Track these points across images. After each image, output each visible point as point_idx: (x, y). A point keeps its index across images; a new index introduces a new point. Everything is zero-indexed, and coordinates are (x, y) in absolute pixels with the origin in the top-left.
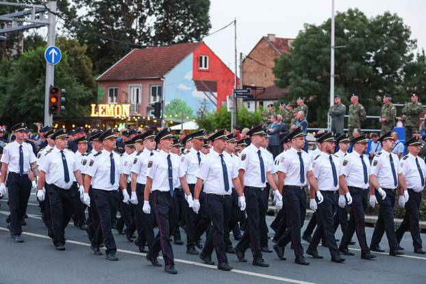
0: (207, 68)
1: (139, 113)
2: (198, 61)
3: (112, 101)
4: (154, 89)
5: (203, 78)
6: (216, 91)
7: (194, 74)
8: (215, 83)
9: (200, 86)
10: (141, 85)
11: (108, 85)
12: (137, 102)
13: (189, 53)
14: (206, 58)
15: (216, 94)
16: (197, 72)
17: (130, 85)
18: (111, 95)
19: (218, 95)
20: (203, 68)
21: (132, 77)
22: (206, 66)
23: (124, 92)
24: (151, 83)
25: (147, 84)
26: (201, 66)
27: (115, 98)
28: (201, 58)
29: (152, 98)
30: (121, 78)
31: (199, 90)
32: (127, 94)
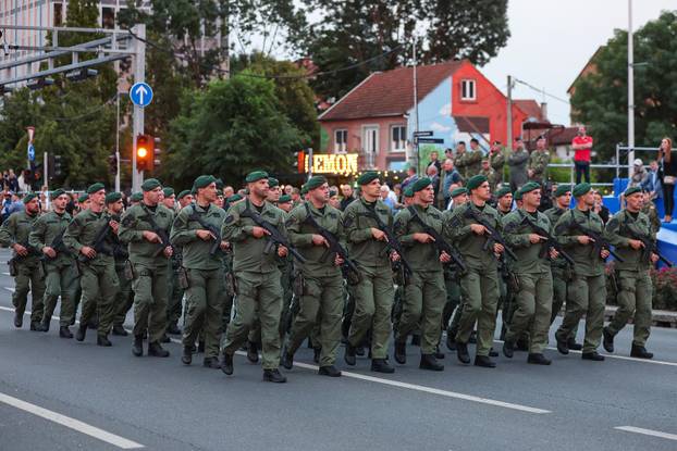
0: (474, 99)
1: (376, 166)
2: (459, 88)
3: (340, 150)
4: (396, 130)
5: (468, 112)
6: (487, 132)
7: (454, 110)
8: (486, 120)
9: (463, 124)
10: (378, 125)
11: (334, 125)
12: (374, 150)
13: (445, 77)
14: (471, 83)
15: (487, 136)
16: (458, 105)
17: (363, 126)
18: (339, 142)
20: (468, 98)
21: (366, 114)
22: (471, 96)
23: (354, 136)
24: (391, 122)
25: (386, 124)
26: (465, 96)
27: (344, 145)
28: (464, 83)
29: (394, 144)
30: (351, 116)
31: (461, 131)
32: (359, 139)
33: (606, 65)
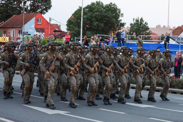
0: (41, 23)
1: (14, 40)
2: (37, 20)
3: (4, 36)
4: (19, 31)
5: (39, 27)
6: (44, 32)
7: (35, 26)
8: (44, 29)
9: (37, 30)
10: (15, 29)
11: (3, 29)
12: (13, 36)
13: (33, 17)
14: (40, 19)
15: (44, 33)
16: (36, 25)
17: (11, 29)
18: (4, 33)
19: (45, 34)
20: (39, 23)
21: (12, 26)
22: (40, 22)
23: (8, 32)
24: (18, 29)
25: (17, 29)
26: (38, 22)
27: (5, 34)
28: (38, 19)
29: (19, 35)
30: (8, 27)
31: (37, 32)
32: (10, 33)
33: (76, 16)
